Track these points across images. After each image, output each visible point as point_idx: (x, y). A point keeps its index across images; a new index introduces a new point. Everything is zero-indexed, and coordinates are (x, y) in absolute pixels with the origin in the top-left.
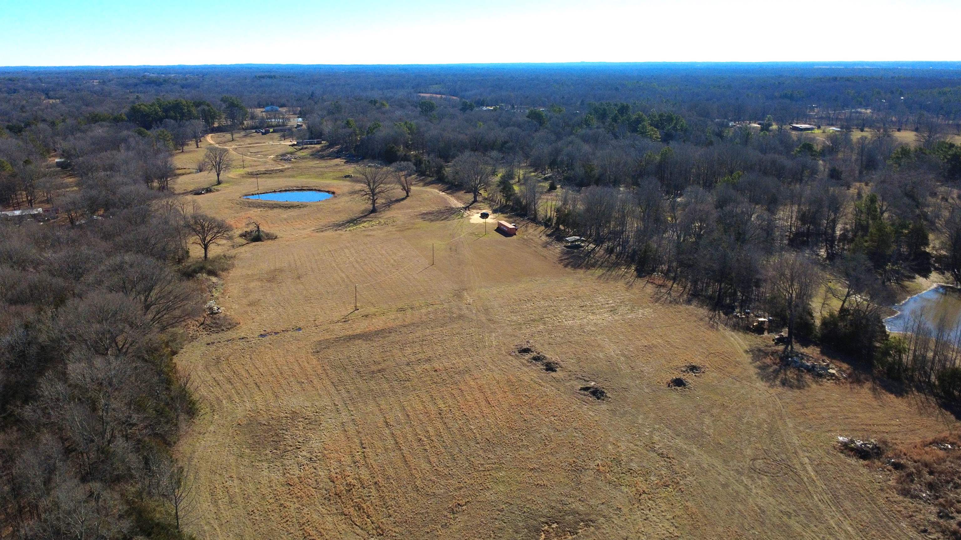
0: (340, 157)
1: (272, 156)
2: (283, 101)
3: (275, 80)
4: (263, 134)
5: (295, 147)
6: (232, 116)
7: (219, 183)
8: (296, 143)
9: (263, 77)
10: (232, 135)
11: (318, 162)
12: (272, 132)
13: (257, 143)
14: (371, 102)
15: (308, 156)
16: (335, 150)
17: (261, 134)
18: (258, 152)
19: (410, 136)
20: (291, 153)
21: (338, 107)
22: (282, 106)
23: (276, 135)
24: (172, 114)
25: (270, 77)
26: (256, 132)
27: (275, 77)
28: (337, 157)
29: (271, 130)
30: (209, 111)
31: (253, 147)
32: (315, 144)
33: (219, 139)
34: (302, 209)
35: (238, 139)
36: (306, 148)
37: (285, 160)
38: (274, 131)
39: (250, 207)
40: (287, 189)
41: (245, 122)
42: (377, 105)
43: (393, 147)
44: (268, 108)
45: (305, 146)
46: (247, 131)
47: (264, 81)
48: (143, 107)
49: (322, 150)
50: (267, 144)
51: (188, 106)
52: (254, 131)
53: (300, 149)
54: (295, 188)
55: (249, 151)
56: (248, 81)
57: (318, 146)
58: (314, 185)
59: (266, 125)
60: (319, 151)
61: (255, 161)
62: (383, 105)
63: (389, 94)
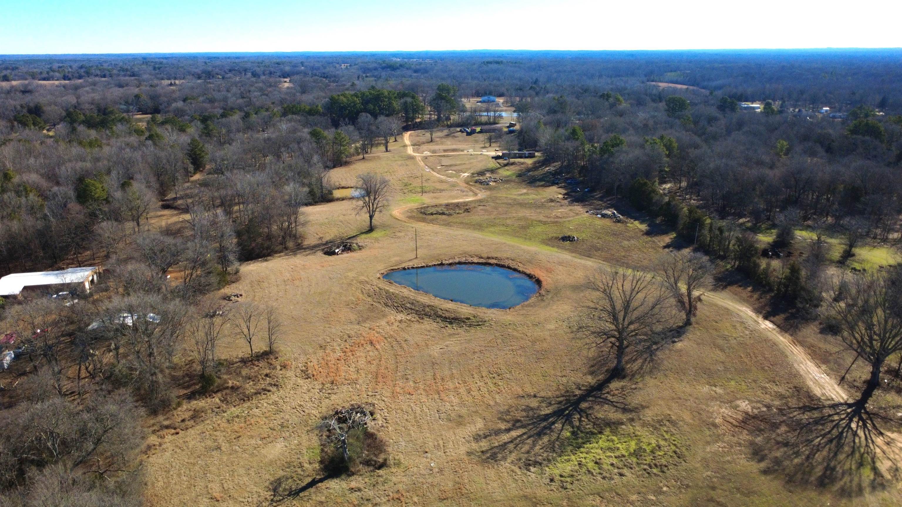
0: (557, 184)
1: (466, 174)
2: (503, 90)
3: (502, 66)
4: (469, 134)
5: (499, 161)
6: (438, 109)
7: (371, 229)
8: (500, 154)
9: (490, 63)
10: (431, 134)
11: (525, 191)
12: (479, 132)
13: (454, 150)
14: (602, 96)
15: (514, 177)
16: (552, 169)
17: (465, 134)
18: (451, 166)
19: (668, 159)
20: (492, 171)
21: (561, 104)
22: (501, 95)
23: (482, 137)
24: (371, 106)
25: (497, 63)
26: (461, 131)
27: (502, 62)
28: (553, 184)
29: (478, 129)
30: (412, 103)
31: (448, 156)
32: (526, 157)
33: (418, 139)
34: (473, 330)
35: (438, 139)
36: (513, 164)
37: (481, 183)
38: (481, 132)
39: (386, 305)
40: (463, 260)
41: (452, 117)
42: (611, 100)
43: (646, 183)
44: (485, 98)
45: (512, 160)
46: (452, 129)
47: (490, 66)
48: (342, 98)
49: (535, 168)
50: (465, 152)
51: (390, 98)
52: (458, 129)
53: (505, 165)
54: (476, 260)
55: (440, 163)
56: (475, 66)
57: (529, 162)
58: (508, 255)
59: (473, 122)
60: (529, 170)
61: (442, 181)
62: (618, 100)
63: (620, 83)
